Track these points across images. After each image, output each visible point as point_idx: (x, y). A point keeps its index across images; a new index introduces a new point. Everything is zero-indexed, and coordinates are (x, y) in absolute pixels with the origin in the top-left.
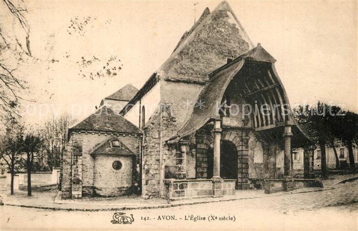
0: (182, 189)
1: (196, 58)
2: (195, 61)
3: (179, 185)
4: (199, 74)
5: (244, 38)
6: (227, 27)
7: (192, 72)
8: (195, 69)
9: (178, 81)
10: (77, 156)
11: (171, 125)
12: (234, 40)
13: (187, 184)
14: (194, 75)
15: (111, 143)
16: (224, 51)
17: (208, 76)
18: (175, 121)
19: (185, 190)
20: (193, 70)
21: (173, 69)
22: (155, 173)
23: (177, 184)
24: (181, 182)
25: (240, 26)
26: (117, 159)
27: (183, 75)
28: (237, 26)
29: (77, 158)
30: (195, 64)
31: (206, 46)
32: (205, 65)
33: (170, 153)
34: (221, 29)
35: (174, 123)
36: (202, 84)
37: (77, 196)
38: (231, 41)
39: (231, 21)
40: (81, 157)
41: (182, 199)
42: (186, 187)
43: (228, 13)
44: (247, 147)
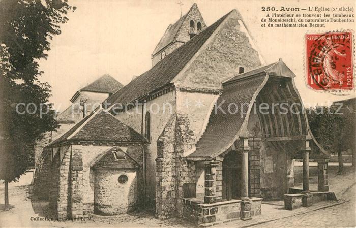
0: (213, 213)
1: (210, 67)
2: (210, 69)
3: (209, 210)
4: (213, 83)
5: (254, 47)
6: (238, 35)
7: (207, 81)
8: (209, 78)
9: (193, 91)
10: (77, 170)
11: (190, 139)
12: (245, 49)
13: (217, 208)
14: (209, 84)
15: (115, 154)
16: (236, 59)
17: (221, 85)
18: (193, 135)
19: (216, 214)
20: (208, 79)
21: (188, 78)
22: (171, 190)
23: (208, 209)
24: (211, 206)
25: (250, 35)
26: (123, 173)
27: (198, 85)
28: (247, 35)
29: (77, 172)
30: (210, 73)
31: (219, 54)
32: (219, 74)
33: (189, 170)
34: (233, 38)
35: (192, 137)
36: (216, 93)
37: (77, 217)
38: (243, 50)
39: (242, 29)
40: (81, 172)
41: (214, 225)
42: (217, 212)
43: (240, 22)
44: (258, 157)
